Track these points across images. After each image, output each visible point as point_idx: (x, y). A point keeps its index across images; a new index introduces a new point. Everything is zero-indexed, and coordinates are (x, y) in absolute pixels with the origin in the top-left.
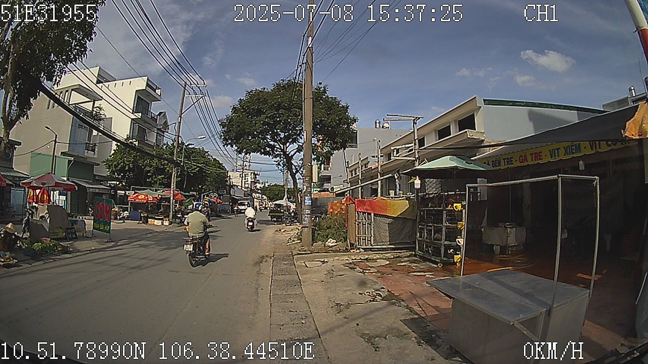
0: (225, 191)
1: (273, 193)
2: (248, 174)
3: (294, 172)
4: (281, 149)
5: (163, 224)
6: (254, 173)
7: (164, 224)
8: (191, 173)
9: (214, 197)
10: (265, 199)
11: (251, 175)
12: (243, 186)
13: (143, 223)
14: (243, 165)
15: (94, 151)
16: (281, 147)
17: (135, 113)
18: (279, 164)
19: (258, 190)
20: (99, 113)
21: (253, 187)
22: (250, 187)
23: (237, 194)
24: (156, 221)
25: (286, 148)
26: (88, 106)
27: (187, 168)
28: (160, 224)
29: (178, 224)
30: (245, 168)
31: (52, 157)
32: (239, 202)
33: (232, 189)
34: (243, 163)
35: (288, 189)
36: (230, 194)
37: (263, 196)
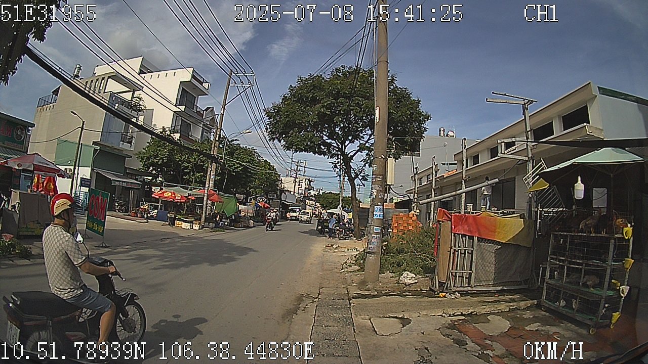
0: (275, 195)
1: (328, 201)
2: (302, 180)
3: (353, 176)
4: (338, 148)
5: (192, 228)
6: (309, 180)
7: (194, 227)
8: (234, 172)
9: (262, 201)
10: (319, 207)
11: (306, 181)
12: (296, 191)
13: (169, 224)
14: (297, 170)
15: (130, 143)
16: (339, 145)
17: (179, 105)
18: (336, 167)
19: (312, 196)
20: (138, 103)
21: (307, 194)
22: (303, 193)
23: (288, 199)
24: (184, 223)
25: (345, 147)
26: (128, 96)
27: (229, 166)
28: (189, 227)
29: (212, 228)
30: (299, 173)
31: (77, 146)
32: (290, 208)
33: (283, 193)
34: (297, 168)
35: (344, 197)
36: (281, 199)
37: (317, 203)
